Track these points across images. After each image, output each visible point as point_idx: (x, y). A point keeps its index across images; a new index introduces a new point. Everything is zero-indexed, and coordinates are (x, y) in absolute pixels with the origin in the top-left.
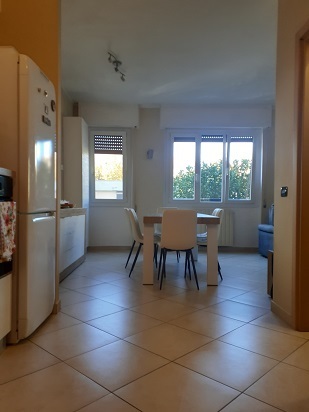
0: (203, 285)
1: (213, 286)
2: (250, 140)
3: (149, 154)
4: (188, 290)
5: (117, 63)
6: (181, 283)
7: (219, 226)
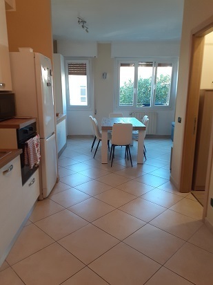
0: (135, 164)
1: (141, 164)
2: (171, 65)
3: (104, 75)
4: (127, 167)
5: (84, 22)
6: (123, 162)
7: (146, 131)
